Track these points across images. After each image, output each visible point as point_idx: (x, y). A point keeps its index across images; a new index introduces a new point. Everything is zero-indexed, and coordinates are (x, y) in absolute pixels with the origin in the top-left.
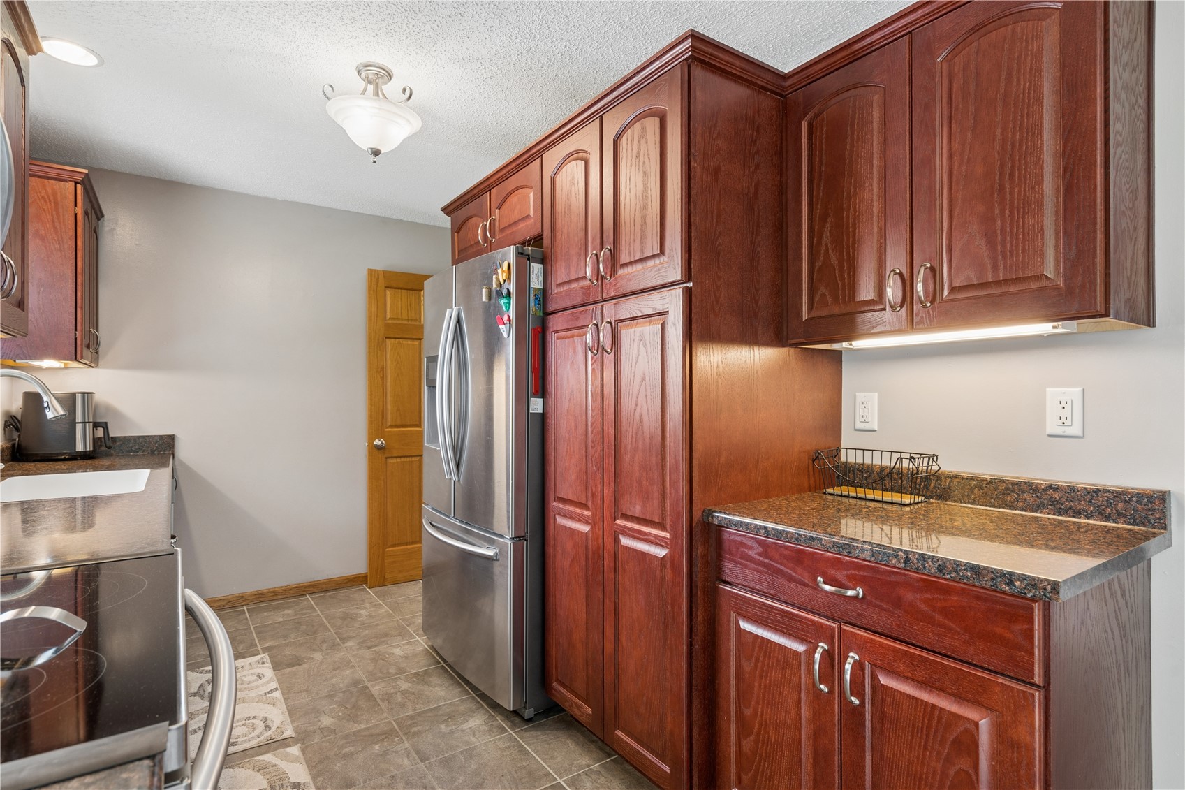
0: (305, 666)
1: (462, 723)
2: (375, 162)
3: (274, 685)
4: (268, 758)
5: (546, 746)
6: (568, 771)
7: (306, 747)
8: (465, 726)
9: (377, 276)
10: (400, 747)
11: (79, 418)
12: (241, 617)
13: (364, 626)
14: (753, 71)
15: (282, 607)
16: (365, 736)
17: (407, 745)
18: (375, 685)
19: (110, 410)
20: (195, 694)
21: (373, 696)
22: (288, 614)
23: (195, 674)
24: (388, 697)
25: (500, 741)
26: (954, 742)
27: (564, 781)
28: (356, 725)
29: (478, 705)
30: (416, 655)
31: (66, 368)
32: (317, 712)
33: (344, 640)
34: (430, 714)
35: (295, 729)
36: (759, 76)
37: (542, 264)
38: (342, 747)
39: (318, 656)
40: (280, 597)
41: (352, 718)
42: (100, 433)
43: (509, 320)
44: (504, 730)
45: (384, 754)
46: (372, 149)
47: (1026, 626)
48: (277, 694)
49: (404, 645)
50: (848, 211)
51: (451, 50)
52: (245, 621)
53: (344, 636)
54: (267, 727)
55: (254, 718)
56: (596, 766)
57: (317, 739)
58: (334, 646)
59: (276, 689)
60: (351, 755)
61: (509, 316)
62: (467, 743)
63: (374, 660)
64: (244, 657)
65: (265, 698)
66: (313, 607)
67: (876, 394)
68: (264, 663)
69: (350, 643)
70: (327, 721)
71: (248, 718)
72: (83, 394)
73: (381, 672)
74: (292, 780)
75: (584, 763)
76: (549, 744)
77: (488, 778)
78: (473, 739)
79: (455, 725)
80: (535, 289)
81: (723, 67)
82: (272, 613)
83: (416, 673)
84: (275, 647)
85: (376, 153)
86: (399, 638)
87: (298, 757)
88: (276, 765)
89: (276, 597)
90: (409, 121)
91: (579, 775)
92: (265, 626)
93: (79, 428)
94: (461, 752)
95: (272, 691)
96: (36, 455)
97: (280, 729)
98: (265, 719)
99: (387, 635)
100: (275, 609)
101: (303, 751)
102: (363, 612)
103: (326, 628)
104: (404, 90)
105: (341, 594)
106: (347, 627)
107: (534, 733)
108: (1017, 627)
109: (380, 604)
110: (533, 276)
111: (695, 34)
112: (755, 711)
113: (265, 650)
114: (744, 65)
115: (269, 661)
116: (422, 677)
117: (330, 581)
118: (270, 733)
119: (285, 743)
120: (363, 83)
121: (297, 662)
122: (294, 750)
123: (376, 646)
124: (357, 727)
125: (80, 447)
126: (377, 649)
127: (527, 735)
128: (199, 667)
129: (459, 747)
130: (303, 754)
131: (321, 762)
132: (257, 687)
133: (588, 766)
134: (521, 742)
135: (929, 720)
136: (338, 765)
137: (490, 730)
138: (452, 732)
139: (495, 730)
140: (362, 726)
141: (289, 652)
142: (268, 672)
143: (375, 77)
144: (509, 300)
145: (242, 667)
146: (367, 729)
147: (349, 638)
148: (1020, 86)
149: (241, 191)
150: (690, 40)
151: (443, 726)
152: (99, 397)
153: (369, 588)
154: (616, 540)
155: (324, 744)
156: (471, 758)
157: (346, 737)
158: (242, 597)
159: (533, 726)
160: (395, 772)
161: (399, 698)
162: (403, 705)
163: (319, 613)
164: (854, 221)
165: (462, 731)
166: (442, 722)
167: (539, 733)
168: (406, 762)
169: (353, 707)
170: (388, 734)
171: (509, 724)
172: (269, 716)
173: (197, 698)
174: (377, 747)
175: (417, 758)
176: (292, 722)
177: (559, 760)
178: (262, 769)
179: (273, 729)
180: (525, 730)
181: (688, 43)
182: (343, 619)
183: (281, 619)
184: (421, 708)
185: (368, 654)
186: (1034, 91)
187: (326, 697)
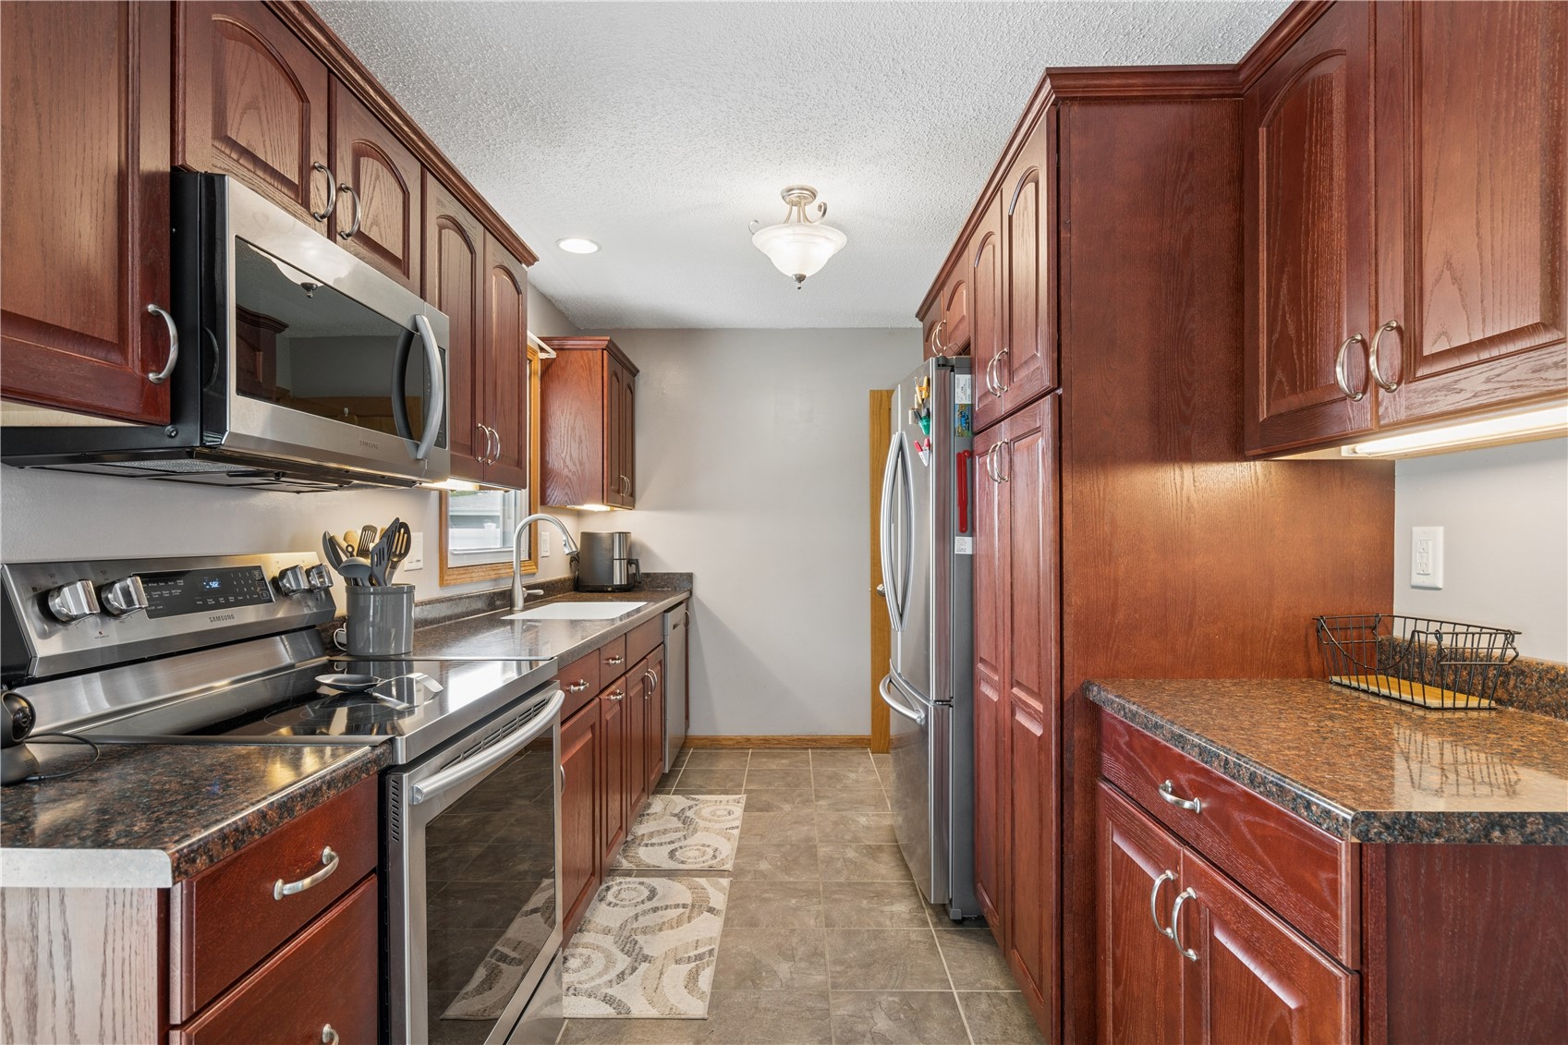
0: (772, 814)
1: (886, 905)
2: (799, 288)
3: (738, 823)
4: (702, 881)
5: (962, 954)
6: (969, 985)
7: (735, 883)
8: (887, 909)
9: (879, 398)
10: (816, 907)
11: (616, 556)
12: (743, 759)
13: (845, 788)
14: (1168, 82)
15: (780, 756)
16: (789, 888)
17: (821, 908)
18: (823, 847)
19: (644, 548)
20: (675, 815)
21: (816, 855)
22: (783, 764)
23: (683, 798)
24: (830, 860)
25: (915, 933)
26: (1272, 1031)
27: (959, 993)
28: (786, 877)
29: (913, 893)
30: (879, 828)
31: (612, 511)
32: (760, 856)
33: (818, 798)
34: (860, 887)
35: (735, 865)
36: (1182, 85)
37: (971, 373)
38: (766, 891)
39: (787, 807)
40: (784, 746)
41: (787, 870)
42: (633, 569)
43: (929, 445)
44: (925, 923)
45: (797, 909)
46: (796, 275)
47: (1331, 875)
48: (736, 832)
49: (873, 815)
50: (1306, 254)
51: (857, 153)
52: (744, 763)
53: (821, 794)
54: (715, 857)
55: (709, 846)
56: (1005, 992)
57: (748, 878)
58: (807, 802)
59: (738, 827)
60: (769, 900)
61: (929, 441)
62: (879, 924)
63: (836, 824)
64: (727, 794)
65: (725, 834)
66: (808, 762)
67: (1441, 529)
68: (739, 802)
69: (823, 802)
70: (764, 866)
71: (704, 845)
72: (620, 533)
73: (836, 836)
74: (711, 905)
75: (994, 984)
76: (966, 953)
77: (880, 962)
78: (888, 923)
79: (878, 904)
80: (961, 406)
81: (1114, 94)
82: (770, 760)
83: (869, 845)
84: (756, 790)
85: (801, 278)
86: (873, 808)
87: (724, 888)
88: (704, 889)
89: (780, 746)
90: (828, 238)
91: (980, 993)
92: (759, 771)
93: (617, 563)
94: (868, 931)
95: (733, 828)
96: (588, 586)
97: (723, 862)
98: (716, 850)
99: (861, 802)
100: (774, 756)
101: (732, 884)
102: (853, 776)
103: (809, 784)
104: (820, 207)
105: (841, 753)
106: (829, 786)
107: (956, 937)
108: (1324, 875)
109: (874, 771)
110: (958, 390)
111: (1053, 72)
112: (1123, 952)
113: (747, 791)
114: (1149, 80)
115: (744, 802)
116: (873, 851)
117: (833, 738)
118: (714, 861)
119: (721, 873)
120: (789, 206)
121: (767, 808)
122: (725, 882)
123: (845, 810)
124: (787, 879)
125: (617, 581)
126: (844, 813)
127: (947, 936)
128: (688, 794)
129: (869, 925)
130: (730, 887)
131: (741, 898)
132: (724, 821)
133: (996, 988)
134: (937, 941)
135: (1251, 996)
136: (754, 905)
137: (911, 920)
138: (871, 910)
139: (916, 921)
140: (792, 879)
141: (765, 798)
142: (738, 811)
143: (800, 197)
144: (928, 421)
145: (721, 802)
146: (795, 883)
147: (824, 797)
148: (1507, 11)
149: (746, 327)
150: (1048, 81)
151: (865, 902)
152: (634, 537)
153: (872, 753)
154: (1013, 714)
155: (752, 885)
156: (875, 939)
157: (774, 884)
158: (749, 740)
159: (956, 930)
160: (797, 927)
161: (839, 865)
162: (838, 872)
163: (811, 768)
164: (1313, 267)
165: (882, 912)
166: (866, 898)
167: (962, 939)
168: (812, 922)
169: (793, 860)
170: (810, 893)
171: (935, 920)
172: (720, 848)
173: (675, 819)
174: (793, 901)
175: (824, 922)
176: (735, 858)
177: (967, 971)
178: (692, 888)
179: (718, 859)
180: (948, 932)
181: (1048, 86)
182: (830, 778)
183: (775, 767)
184: (855, 878)
185: (834, 816)
186: (1526, 14)
187: (774, 845)
